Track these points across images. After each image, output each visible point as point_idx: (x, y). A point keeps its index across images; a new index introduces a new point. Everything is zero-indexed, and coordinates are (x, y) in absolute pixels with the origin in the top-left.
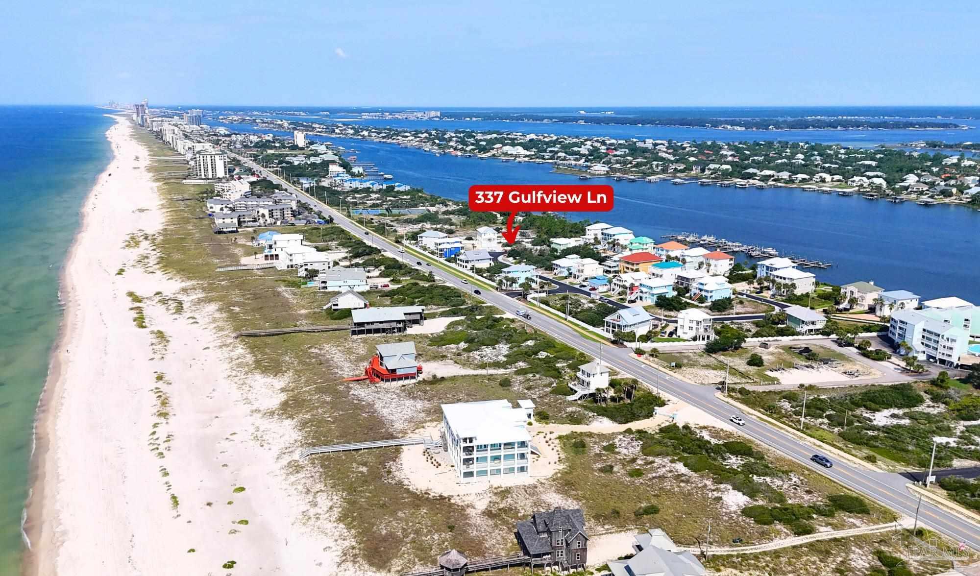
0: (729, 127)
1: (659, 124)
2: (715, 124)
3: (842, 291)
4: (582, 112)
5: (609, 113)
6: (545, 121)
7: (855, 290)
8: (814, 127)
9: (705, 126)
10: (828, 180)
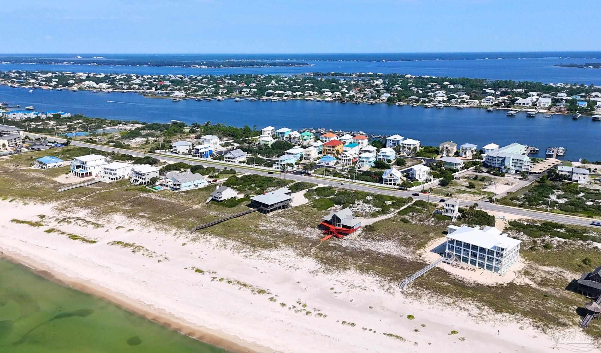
0: (197, 66)
1: (150, 65)
2: (188, 65)
3: (440, 147)
4: (79, 57)
5: (100, 58)
6: (65, 63)
7: (448, 146)
8: (243, 66)
9: (182, 66)
10: (312, 94)
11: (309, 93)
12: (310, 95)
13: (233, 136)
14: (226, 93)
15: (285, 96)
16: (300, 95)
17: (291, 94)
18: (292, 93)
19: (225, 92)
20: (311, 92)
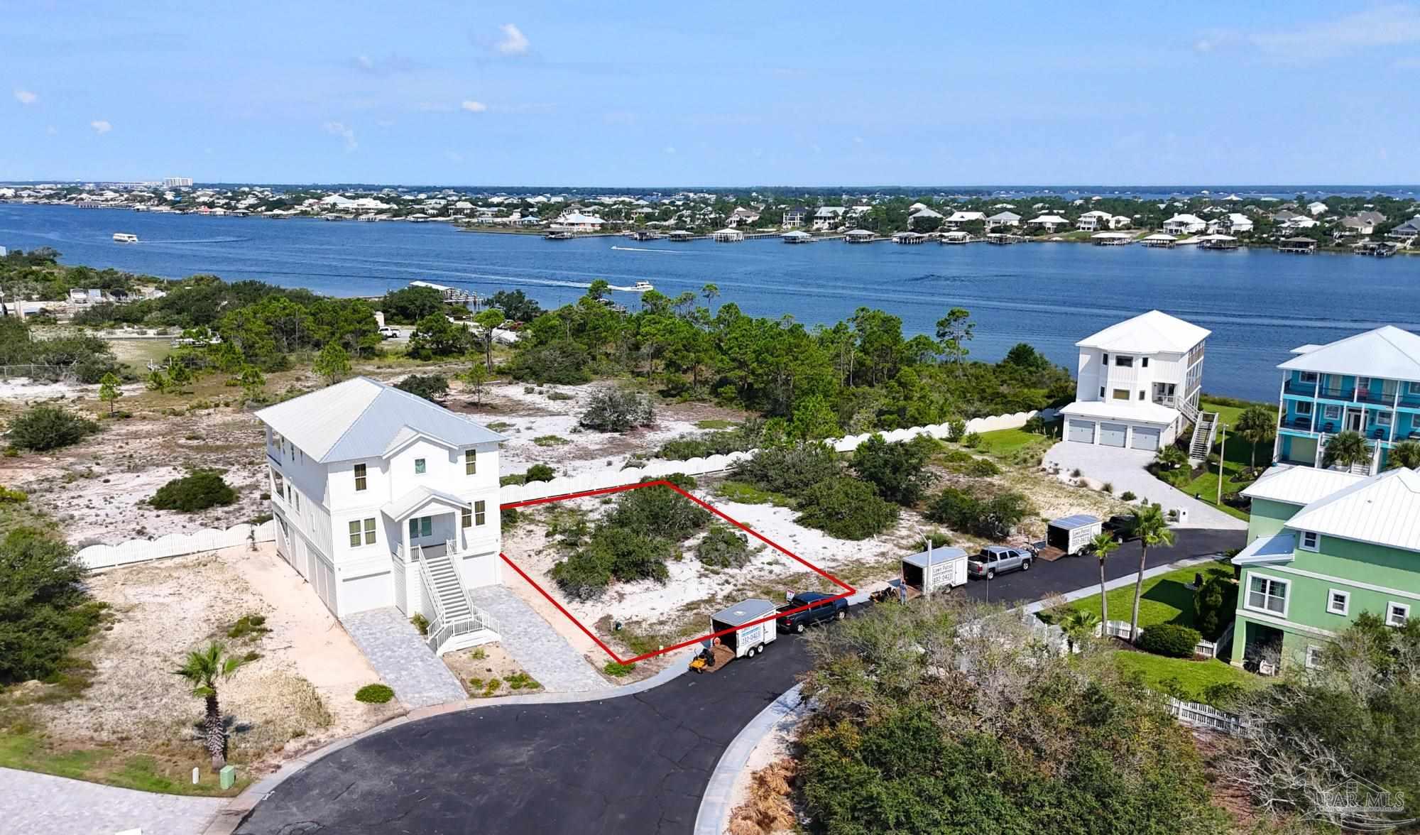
10: (1112, 225)
11: (1100, 219)
12: (1104, 226)
13: (749, 397)
14: (754, 224)
15: (993, 231)
16: (1059, 228)
17: (1016, 223)
18: (1020, 221)
19: (750, 220)
20: (1106, 216)
